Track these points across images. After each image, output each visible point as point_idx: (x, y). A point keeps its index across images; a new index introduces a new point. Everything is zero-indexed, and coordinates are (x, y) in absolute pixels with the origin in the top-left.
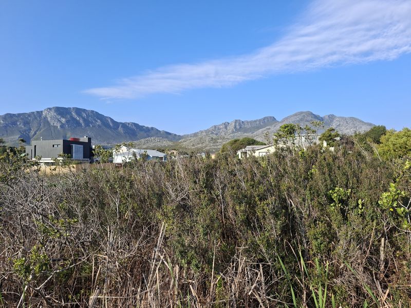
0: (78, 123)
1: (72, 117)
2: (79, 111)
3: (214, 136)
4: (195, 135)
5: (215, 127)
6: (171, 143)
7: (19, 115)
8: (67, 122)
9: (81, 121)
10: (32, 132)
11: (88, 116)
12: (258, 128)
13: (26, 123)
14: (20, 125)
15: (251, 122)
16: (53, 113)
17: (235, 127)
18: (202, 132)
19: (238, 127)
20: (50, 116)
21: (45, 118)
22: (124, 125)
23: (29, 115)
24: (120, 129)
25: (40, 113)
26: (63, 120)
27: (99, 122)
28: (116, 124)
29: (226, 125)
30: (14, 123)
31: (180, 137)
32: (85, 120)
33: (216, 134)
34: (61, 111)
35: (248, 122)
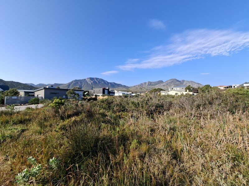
0: (96, 83)
1: (95, 81)
2: (97, 79)
3: (141, 87)
4: (134, 86)
5: (141, 84)
6: (126, 89)
7: (79, 80)
8: (93, 82)
9: (97, 82)
10: (83, 86)
11: (99, 80)
12: (157, 84)
13: (81, 83)
14: (79, 83)
15: (154, 82)
16: (89, 80)
17: (148, 84)
18: (137, 85)
19: (149, 84)
20: (88, 80)
21: (87, 81)
22: (111, 83)
23: (82, 80)
24: (109, 85)
25: (85, 79)
26: (92, 82)
27: (103, 82)
28: (108, 83)
29: (145, 83)
30: (77, 83)
31: (129, 87)
32: (98, 82)
33: (142, 86)
34: (91, 79)
35: (153, 82)
